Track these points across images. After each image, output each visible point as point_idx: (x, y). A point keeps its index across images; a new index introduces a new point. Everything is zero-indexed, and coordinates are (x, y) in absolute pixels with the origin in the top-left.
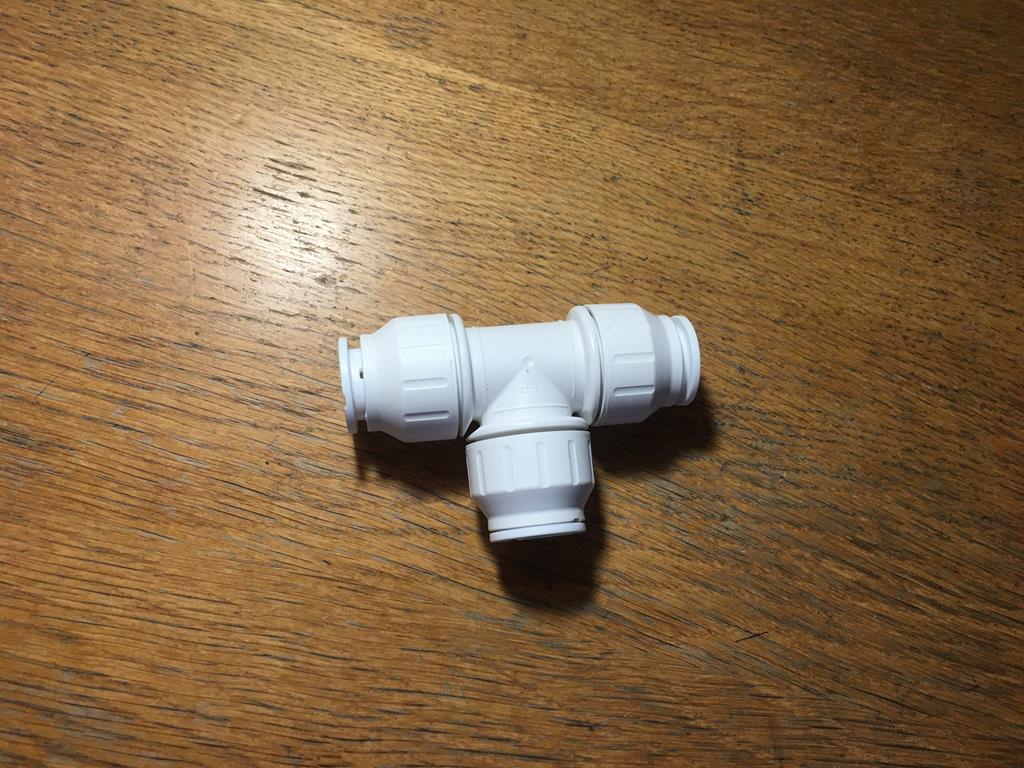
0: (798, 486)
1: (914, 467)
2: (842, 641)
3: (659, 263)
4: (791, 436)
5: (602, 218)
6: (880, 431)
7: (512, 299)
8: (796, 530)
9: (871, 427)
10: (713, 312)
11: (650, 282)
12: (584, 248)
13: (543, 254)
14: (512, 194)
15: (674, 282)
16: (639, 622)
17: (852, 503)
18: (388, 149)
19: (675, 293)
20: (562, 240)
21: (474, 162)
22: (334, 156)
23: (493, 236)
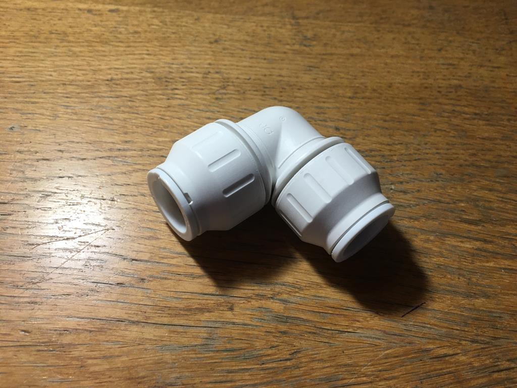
0: (405, 192)
1: (482, 164)
2: (486, 296)
3: (260, 79)
4: (387, 162)
5: (214, 62)
6: (447, 147)
7: (160, 116)
8: (416, 222)
9: (441, 145)
10: (306, 100)
11: (257, 91)
12: (205, 79)
13: (177, 87)
14: (147, 59)
15: (273, 88)
16: (316, 320)
17: (449, 195)
18: (55, 49)
19: (276, 94)
20: (189, 78)
21: (118, 46)
22: (16, 58)
23: (138, 83)
